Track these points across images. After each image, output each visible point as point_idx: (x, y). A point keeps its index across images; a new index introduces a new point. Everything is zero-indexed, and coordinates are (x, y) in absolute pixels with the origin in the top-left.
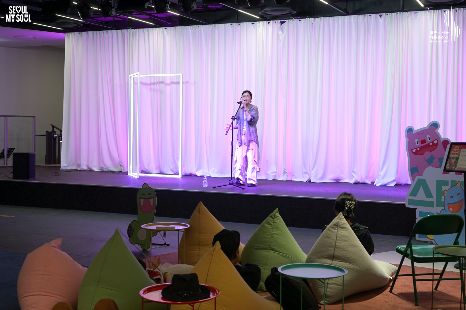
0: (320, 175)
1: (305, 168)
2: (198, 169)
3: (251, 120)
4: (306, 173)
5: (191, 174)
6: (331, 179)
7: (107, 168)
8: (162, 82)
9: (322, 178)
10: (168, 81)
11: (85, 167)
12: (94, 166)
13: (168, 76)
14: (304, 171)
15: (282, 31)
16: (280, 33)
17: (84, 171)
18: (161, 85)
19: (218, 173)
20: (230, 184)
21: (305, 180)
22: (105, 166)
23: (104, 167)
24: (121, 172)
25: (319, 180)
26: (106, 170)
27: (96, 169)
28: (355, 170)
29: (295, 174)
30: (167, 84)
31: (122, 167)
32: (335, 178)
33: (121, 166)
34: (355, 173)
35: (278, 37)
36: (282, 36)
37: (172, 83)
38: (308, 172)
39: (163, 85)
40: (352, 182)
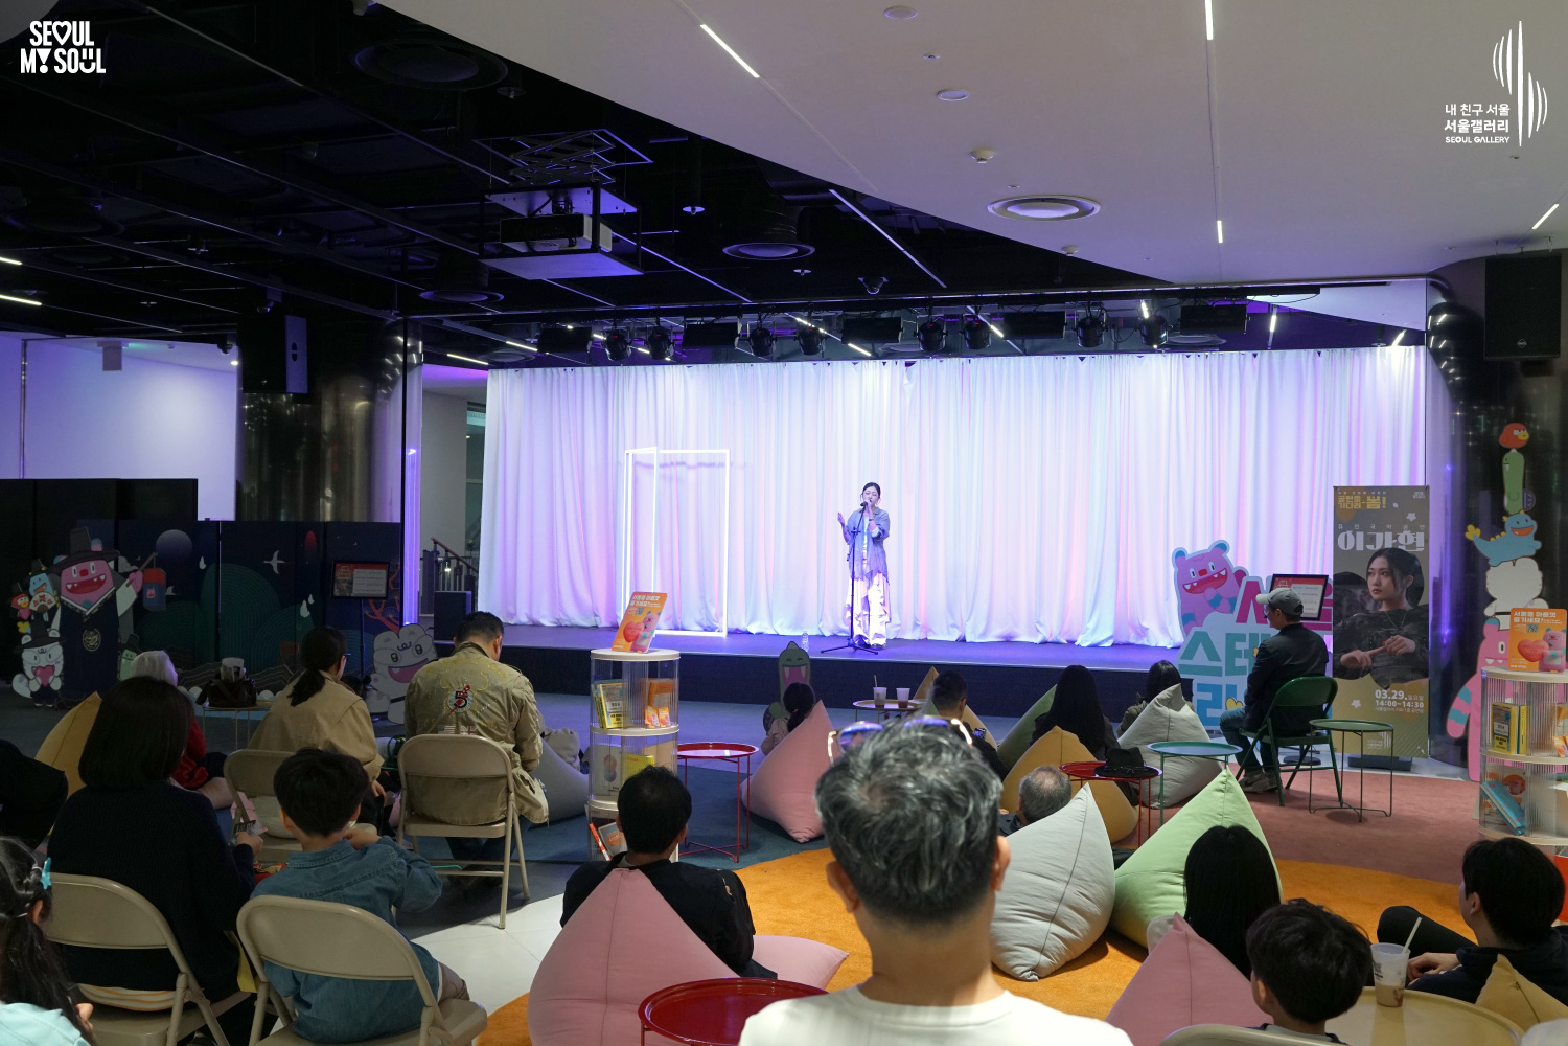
0: (980, 630)
1: (953, 617)
2: (752, 620)
3: (880, 534)
4: (954, 626)
5: (737, 629)
6: (999, 637)
7: (569, 620)
8: (683, 464)
9: (984, 634)
10: (692, 462)
11: (524, 619)
12: (543, 617)
13: (691, 453)
14: (951, 622)
15: (909, 378)
16: (906, 381)
17: (523, 625)
18: (679, 468)
19: (790, 627)
20: (849, 645)
21: (954, 638)
22: (567, 616)
23: (563, 617)
24: (596, 627)
25: (979, 638)
26: (568, 624)
27: (546, 623)
28: (1041, 620)
29: (934, 628)
30: (689, 467)
31: (597, 619)
32: (1005, 634)
33: (596, 615)
34: (1041, 625)
35: (901, 387)
36: (909, 386)
37: (700, 465)
38: (959, 625)
39: (684, 468)
40: (1037, 640)
